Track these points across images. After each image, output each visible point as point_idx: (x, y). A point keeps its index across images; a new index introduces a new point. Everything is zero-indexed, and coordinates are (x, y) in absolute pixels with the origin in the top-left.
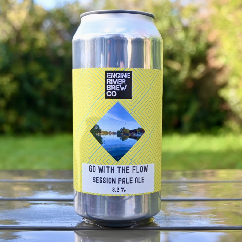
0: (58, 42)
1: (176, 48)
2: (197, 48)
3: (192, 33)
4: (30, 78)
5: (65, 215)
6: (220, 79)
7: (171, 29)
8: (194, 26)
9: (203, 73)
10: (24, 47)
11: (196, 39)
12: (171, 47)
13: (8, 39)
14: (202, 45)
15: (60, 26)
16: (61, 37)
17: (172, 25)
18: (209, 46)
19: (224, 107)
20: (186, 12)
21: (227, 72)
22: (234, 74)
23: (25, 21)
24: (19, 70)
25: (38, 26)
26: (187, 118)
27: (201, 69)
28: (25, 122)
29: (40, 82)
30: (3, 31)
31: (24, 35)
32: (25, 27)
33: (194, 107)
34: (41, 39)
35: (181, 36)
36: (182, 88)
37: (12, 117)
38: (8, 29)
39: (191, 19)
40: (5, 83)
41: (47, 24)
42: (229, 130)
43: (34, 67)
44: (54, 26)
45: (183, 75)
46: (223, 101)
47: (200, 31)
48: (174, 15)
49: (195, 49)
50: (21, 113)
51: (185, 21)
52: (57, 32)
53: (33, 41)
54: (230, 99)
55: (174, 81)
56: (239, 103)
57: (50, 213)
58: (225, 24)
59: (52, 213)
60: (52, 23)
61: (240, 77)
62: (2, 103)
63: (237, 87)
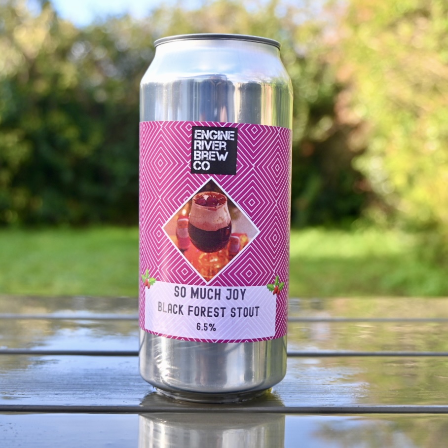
0: (97, 79)
2: (319, 92)
4: (51, 137)
5: (114, 383)
8: (315, 56)
9: (330, 131)
10: (42, 87)
14: (327, 86)
15: (100, 54)
16: (101, 70)
18: (338, 88)
21: (367, 130)
22: (379, 133)
23: (43, 46)
24: (33, 123)
25: (63, 53)
27: (325, 125)
28: (40, 206)
30: (8, 61)
31: (42, 68)
32: (43, 55)
34: (69, 74)
36: (296, 155)
37: (20, 198)
38: (16, 58)
39: (309, 45)
40: (10, 145)
41: (79, 51)
42: (370, 223)
43: (58, 119)
44: (90, 54)
46: (360, 176)
47: (323, 66)
48: (284, 38)
49: (315, 93)
50: (34, 192)
51: (302, 48)
52: (95, 64)
53: (56, 78)
54: (372, 174)
56: (387, 180)
57: (88, 379)
58: (365, 55)
59: (91, 379)
60: (87, 49)
61: (388, 139)
62: (4, 176)
63: (383, 154)
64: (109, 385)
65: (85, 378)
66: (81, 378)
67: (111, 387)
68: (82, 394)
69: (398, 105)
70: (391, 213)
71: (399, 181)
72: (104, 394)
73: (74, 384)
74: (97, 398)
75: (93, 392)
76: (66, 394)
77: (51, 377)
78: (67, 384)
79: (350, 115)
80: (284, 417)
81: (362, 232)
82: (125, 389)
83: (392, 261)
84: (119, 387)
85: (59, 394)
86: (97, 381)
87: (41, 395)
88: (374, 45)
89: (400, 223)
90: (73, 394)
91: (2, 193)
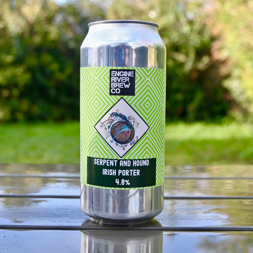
0: (69, 35)
1: (182, 41)
2: (202, 41)
3: (197, 27)
4: (42, 69)
5: (72, 213)
6: (224, 70)
7: (177, 23)
8: (198, 20)
9: (207, 64)
10: (37, 40)
11: (201, 33)
12: (176, 40)
13: (22, 32)
14: (206, 38)
15: (71, 20)
16: (72, 30)
17: (177, 19)
18: (213, 39)
19: (228, 98)
20: (191, 7)
21: (230, 64)
22: (237, 65)
23: (38, 16)
24: (32, 61)
25: (50, 20)
26: (192, 107)
27: (206, 60)
28: (36, 110)
29: (52, 73)
30: (18, 25)
31: (37, 28)
32: (38, 21)
33: (199, 97)
34: (53, 32)
35: (186, 29)
36: (188, 78)
37: (25, 105)
38: (22, 23)
39: (195, 13)
40: (19, 74)
41: (59, 19)
42: (233, 119)
43: (47, 58)
44: (65, 20)
45: (188, 66)
46: (226, 91)
47: (204, 25)
48: (180, 9)
49: (199, 41)
50: (33, 102)
51: (190, 15)
52: (68, 26)
53: (46, 34)
54: (234, 90)
55: (179, 72)
56: (242, 93)
57: (58, 211)
58: (228, 18)
59: (60, 211)
60: (63, 17)
61: (243, 69)
62: (15, 92)
63: (240, 78)
64: (69, 215)
65: (56, 211)
66: (54, 211)
67: (71, 216)
68: (54, 220)
69: (249, 49)
70: (245, 113)
71: (250, 94)
72: (67, 220)
73: (50, 214)
74: (62, 222)
75: (60, 219)
76: (45, 220)
77: (38, 210)
78: (47, 214)
79: (219, 55)
80: (163, 232)
81: (228, 124)
82: (78, 217)
84: (75, 216)
85: (42, 219)
86: (63, 212)
87: (31, 220)
88: (234, 13)
90: (50, 220)
91: (14, 102)
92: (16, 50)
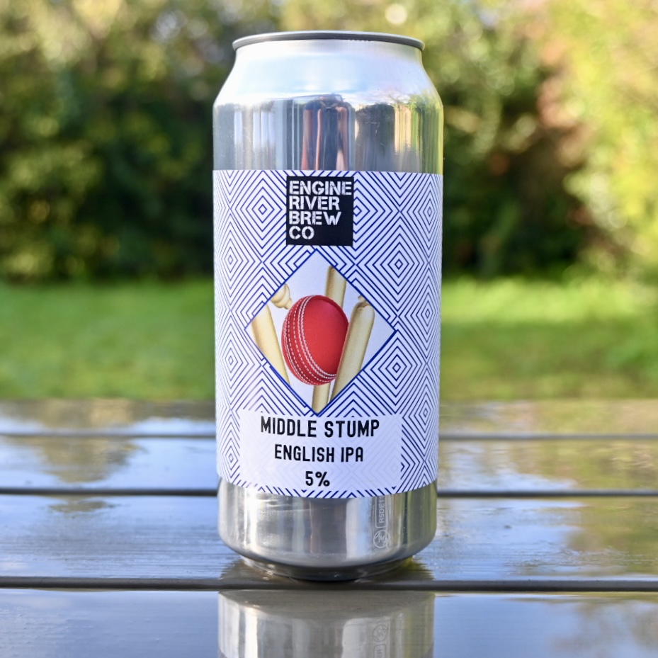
0: (192, 66)
1: (468, 81)
2: (517, 80)
3: (505, 45)
4: (129, 151)
6: (569, 152)
7: (455, 36)
8: (510, 27)
9: (533, 136)
10: (115, 79)
11: (514, 59)
12: (455, 78)
13: (78, 59)
14: (527, 71)
15: (199, 29)
16: (199, 54)
17: (457, 28)
19: (579, 219)
21: (586, 136)
22: (604, 139)
24: (103, 132)
25: (145, 29)
26: (493, 242)
27: (525, 129)
28: (115, 249)
29: (152, 162)
30: (67, 42)
31: (117, 52)
32: (116, 34)
33: (509, 219)
34: (154, 60)
35: (477, 50)
36: (482, 173)
37: (87, 240)
38: (77, 38)
39: (502, 11)
40: (71, 164)
41: (167, 28)
42: (591, 271)
43: (138, 125)
44: (183, 30)
45: (484, 141)
46: (576, 203)
49: (511, 81)
50: (107, 229)
51: (490, 16)
52: (191, 45)
53: (135, 66)
54: (594, 199)
55: (461, 158)
56: (615, 207)
58: (582, 24)
60: (179, 23)
61: (616, 148)
62: (65, 209)
63: (609, 170)
69: (631, 98)
70: (622, 256)
71: (633, 209)
79: (561, 114)
81: (579, 285)
83: (623, 327)
88: (596, 10)
89: (635, 270)
91: (62, 233)
92: (64, 105)
